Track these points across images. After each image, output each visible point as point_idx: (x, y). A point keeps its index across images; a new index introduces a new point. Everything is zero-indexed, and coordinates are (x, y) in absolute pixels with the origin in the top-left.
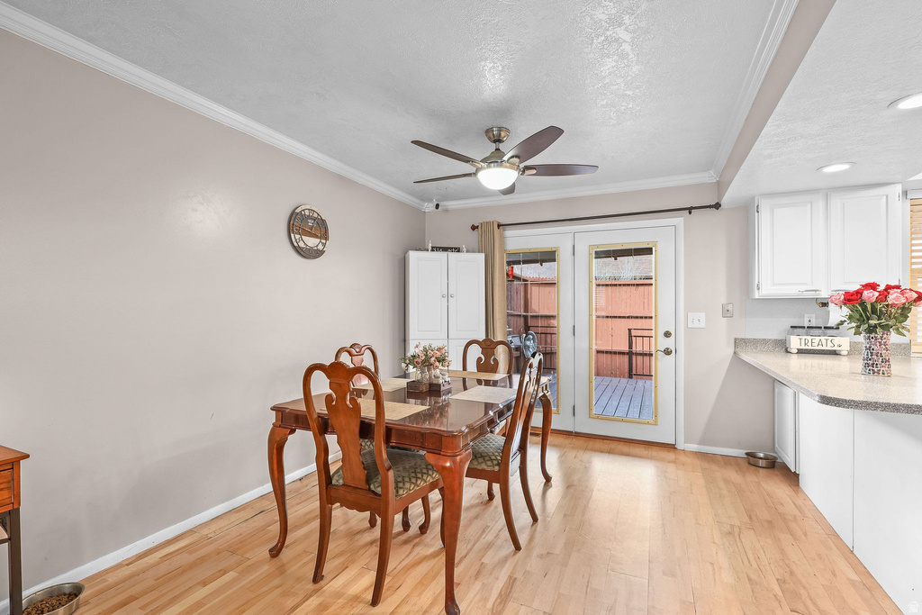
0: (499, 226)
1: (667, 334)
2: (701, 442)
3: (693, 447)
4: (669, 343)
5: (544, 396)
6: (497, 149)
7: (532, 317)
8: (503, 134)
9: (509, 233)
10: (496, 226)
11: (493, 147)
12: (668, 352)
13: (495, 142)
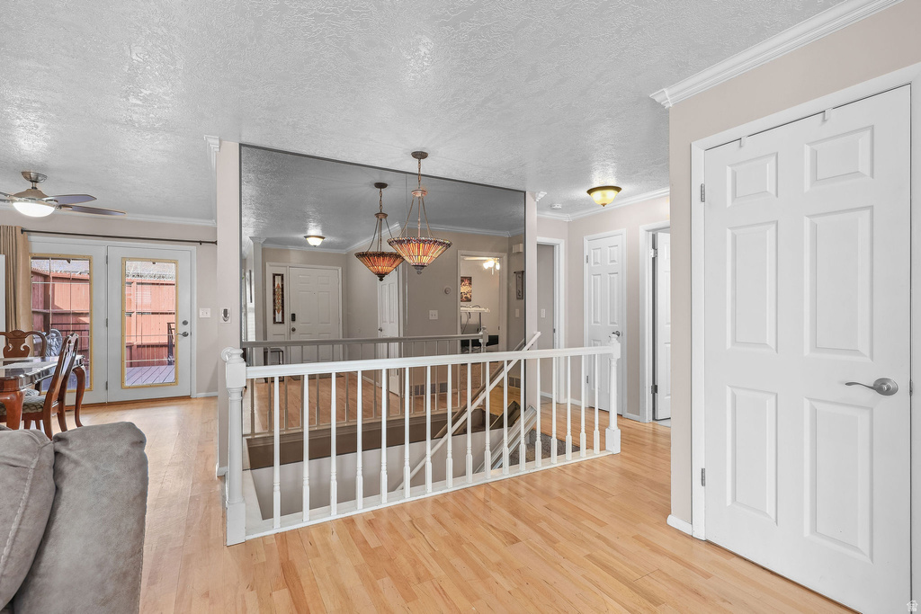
0: (22, 231)
1: (185, 323)
2: (208, 391)
3: (203, 394)
4: (186, 329)
5: (79, 368)
6: (35, 188)
7: (55, 314)
8: (40, 178)
9: (33, 238)
10: (19, 231)
11: (30, 185)
12: (185, 335)
13: (32, 181)
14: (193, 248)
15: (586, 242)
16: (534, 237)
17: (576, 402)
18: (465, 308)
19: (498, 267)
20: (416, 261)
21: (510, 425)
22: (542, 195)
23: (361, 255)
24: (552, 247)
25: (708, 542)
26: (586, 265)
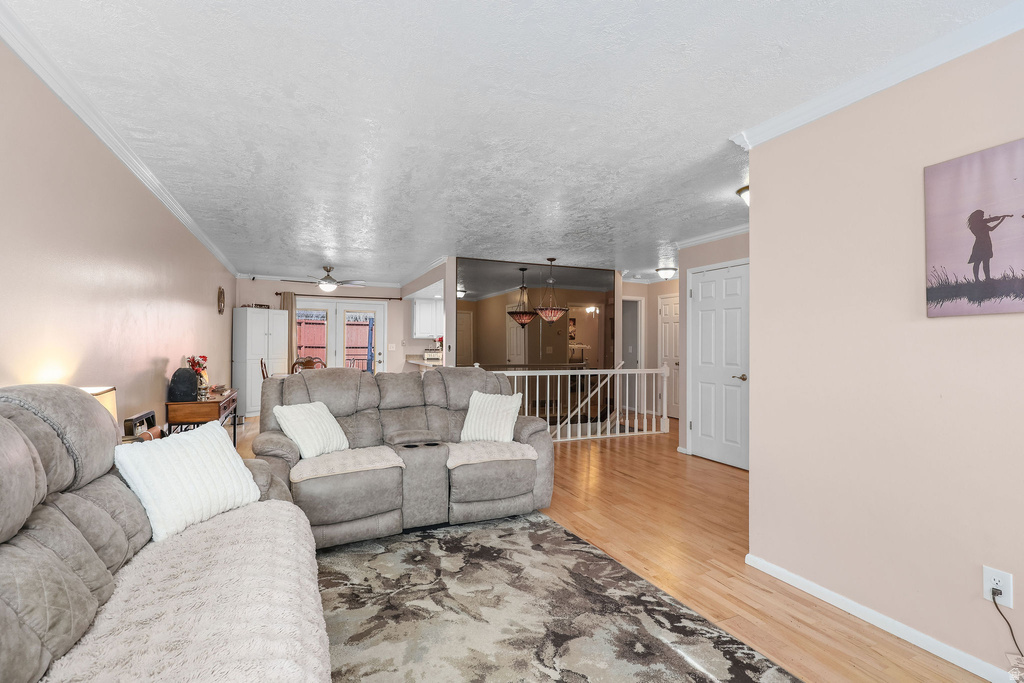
1: (380, 354)
4: (381, 358)
6: (329, 276)
8: (331, 268)
9: (299, 299)
12: (380, 362)
13: (328, 270)
14: (385, 303)
15: (659, 299)
16: (621, 296)
17: (650, 412)
18: (573, 345)
19: (598, 312)
20: (549, 319)
21: (602, 421)
22: (625, 272)
23: (511, 313)
24: (635, 303)
25: (693, 455)
26: (659, 316)
